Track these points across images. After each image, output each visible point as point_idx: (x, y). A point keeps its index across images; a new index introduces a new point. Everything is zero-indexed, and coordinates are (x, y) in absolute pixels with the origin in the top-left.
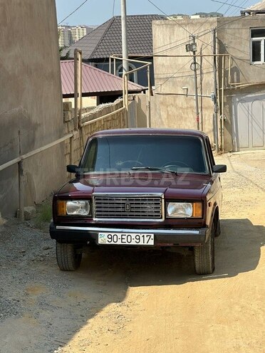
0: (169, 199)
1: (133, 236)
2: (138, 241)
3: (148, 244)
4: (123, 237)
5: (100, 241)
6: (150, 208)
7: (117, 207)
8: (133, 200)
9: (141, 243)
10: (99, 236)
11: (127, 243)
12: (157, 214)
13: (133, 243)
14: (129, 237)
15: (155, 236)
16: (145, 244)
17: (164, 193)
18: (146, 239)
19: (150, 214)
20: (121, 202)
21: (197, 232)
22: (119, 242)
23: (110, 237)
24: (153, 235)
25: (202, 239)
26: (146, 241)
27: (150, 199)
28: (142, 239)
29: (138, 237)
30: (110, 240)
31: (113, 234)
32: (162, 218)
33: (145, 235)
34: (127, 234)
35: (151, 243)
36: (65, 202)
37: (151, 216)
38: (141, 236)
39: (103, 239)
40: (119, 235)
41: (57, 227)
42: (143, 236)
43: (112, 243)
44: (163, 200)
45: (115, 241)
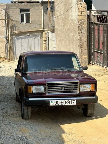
0: (81, 83)
1: (67, 101)
2: (69, 103)
3: (74, 104)
4: (62, 102)
5: (51, 105)
8: (65, 84)
9: (70, 104)
10: (51, 102)
11: (64, 105)
12: (76, 90)
13: (67, 104)
14: (65, 102)
16: (72, 104)
17: (80, 80)
18: (73, 102)
19: (73, 90)
20: (60, 85)
21: (94, 98)
22: (60, 105)
23: (56, 102)
24: (75, 100)
25: (96, 100)
27: (73, 83)
28: (70, 102)
29: (69, 102)
30: (56, 104)
31: (57, 101)
32: (78, 92)
33: (72, 100)
34: (64, 100)
35: (75, 104)
36: (31, 87)
37: (73, 92)
38: (70, 101)
39: (53, 103)
40: (60, 101)
41: (29, 99)
42: (71, 101)
43: (57, 105)
44: (79, 84)
45: (58, 104)
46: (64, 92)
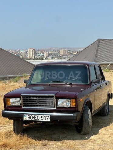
0: (58, 98)
1: (40, 116)
2: (42, 119)
3: (48, 120)
4: (35, 117)
5: (24, 119)
6: (49, 102)
7: (33, 102)
8: (40, 98)
9: (44, 120)
10: (24, 116)
11: (37, 120)
12: (52, 105)
13: (40, 120)
14: (38, 117)
15: (51, 117)
16: (46, 120)
17: (56, 94)
19: (49, 105)
20: (34, 99)
21: (72, 115)
23: (29, 116)
24: (49, 116)
25: (75, 118)
26: (46, 119)
27: (49, 97)
28: (44, 118)
29: (42, 117)
30: (29, 118)
31: (30, 115)
32: (55, 107)
33: (46, 116)
34: (37, 115)
38: (44, 116)
39: (26, 118)
40: (33, 116)
42: (45, 116)
43: (30, 120)
44: (55, 98)
45: (32, 119)
46: (40, 106)
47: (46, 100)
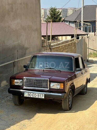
0: (51, 81)
1: (37, 94)
2: (38, 96)
4: (33, 94)
5: (25, 96)
6: (44, 84)
7: (32, 83)
8: (37, 81)
11: (35, 97)
12: (46, 87)
14: (35, 95)
15: (45, 95)
16: (41, 98)
17: (49, 79)
18: (42, 96)
19: (44, 86)
20: (33, 81)
21: (61, 95)
22: (32, 97)
23: (28, 94)
24: (44, 95)
25: (63, 97)
27: (44, 81)
28: (40, 96)
30: (28, 95)
31: (29, 93)
32: (48, 88)
33: (41, 94)
35: (43, 97)
36: (14, 80)
37: (44, 87)
38: (40, 94)
39: (26, 95)
41: (11, 89)
43: (29, 96)
44: (49, 82)
46: (37, 87)
47: (42, 82)
